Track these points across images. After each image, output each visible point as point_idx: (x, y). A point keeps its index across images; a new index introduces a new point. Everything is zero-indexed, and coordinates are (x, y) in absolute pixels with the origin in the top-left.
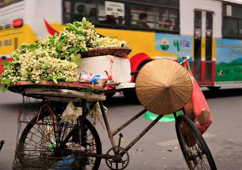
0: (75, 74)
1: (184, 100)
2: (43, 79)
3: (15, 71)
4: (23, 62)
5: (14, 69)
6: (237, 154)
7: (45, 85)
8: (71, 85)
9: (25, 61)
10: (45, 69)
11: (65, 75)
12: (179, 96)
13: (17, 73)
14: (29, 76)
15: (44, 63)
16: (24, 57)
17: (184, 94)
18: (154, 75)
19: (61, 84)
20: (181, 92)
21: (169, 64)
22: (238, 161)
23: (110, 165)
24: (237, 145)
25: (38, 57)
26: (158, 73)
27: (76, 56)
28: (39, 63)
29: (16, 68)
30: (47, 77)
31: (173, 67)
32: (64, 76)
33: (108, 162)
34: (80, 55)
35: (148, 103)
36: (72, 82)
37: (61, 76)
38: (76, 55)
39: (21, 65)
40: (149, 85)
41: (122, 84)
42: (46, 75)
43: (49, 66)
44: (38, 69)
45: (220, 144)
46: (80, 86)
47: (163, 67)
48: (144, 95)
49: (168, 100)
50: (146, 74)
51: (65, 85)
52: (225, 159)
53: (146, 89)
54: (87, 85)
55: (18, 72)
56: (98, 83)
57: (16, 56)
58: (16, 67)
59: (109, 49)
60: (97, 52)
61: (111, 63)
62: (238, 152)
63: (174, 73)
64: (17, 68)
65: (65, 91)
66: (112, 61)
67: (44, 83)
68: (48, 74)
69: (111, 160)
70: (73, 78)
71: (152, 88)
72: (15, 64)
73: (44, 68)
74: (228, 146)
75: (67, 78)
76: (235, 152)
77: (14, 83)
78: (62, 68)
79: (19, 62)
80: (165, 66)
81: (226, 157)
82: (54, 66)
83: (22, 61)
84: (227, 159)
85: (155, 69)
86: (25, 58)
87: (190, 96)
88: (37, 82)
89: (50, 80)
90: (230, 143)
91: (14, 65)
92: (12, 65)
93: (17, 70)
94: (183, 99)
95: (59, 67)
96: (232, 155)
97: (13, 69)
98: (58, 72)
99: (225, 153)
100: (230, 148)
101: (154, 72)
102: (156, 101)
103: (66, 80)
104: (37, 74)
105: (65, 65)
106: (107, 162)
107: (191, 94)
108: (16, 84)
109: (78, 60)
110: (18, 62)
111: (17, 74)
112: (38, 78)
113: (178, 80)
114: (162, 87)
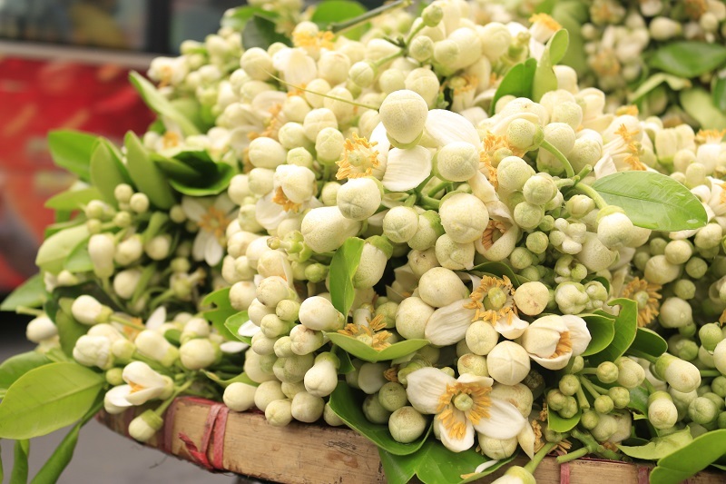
3: (160, 247)
4: (262, 146)
5: (156, 220)
9: (290, 130)
13: (181, 264)
16: (275, 82)
29: (177, 214)
39: (237, 183)
55: (199, 255)
57: (191, 94)
58: (178, 198)
64: (190, 211)
72: (165, 171)
79: (215, 144)
83: (244, 138)
86: (292, 102)
91: (152, 179)
92: (126, 179)
93: (182, 234)
97: (142, 226)
110: (196, 143)
111: (182, 283)
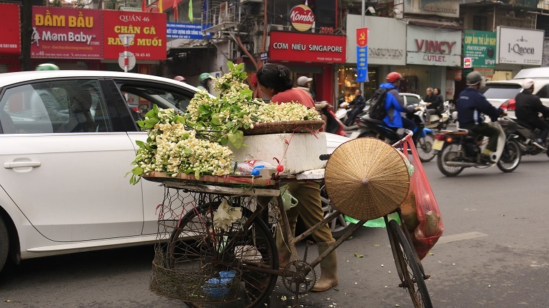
0: (226, 164)
1: (395, 201)
2: (182, 171)
6: (508, 271)
7: (185, 180)
8: (220, 180)
10: (186, 157)
11: (212, 166)
12: (387, 194)
14: (164, 165)
15: (184, 148)
17: (394, 191)
18: (349, 163)
19: (206, 178)
20: (389, 189)
21: (374, 146)
22: (504, 283)
23: (288, 285)
24: (515, 254)
25: (180, 139)
26: (355, 159)
27: (235, 135)
28: (178, 149)
30: (188, 168)
31: (380, 151)
32: (211, 168)
33: (286, 281)
34: (241, 132)
35: (341, 202)
36: (222, 176)
37: (206, 167)
38: (235, 132)
40: (341, 177)
41: (306, 173)
42: (187, 165)
43: (193, 153)
44: (176, 157)
45: (488, 252)
46: (233, 182)
47: (364, 151)
48: (335, 191)
49: (369, 201)
50: (340, 161)
51: (212, 179)
52: (486, 278)
53: (338, 182)
54: (243, 180)
56: (261, 176)
59: (285, 125)
60: (268, 127)
61: (286, 145)
62: (510, 267)
63: (379, 160)
65: (212, 188)
66: (287, 143)
67: (184, 176)
68: (189, 164)
69: (290, 278)
70: (222, 170)
71: (345, 181)
73: (185, 155)
74: (500, 255)
75: (215, 171)
76: (505, 267)
77: (147, 174)
78: (209, 156)
80: (368, 148)
81: (487, 276)
82: (199, 152)
84: (488, 279)
85: (352, 154)
87: (405, 194)
88: (174, 175)
89: (191, 173)
90: (506, 249)
94: (393, 199)
95: (204, 154)
96: (499, 272)
98: (203, 161)
99: (489, 267)
100: (499, 260)
101: (351, 159)
102: (351, 200)
103: (213, 174)
104: (175, 164)
105: (214, 152)
106: (284, 281)
107: (406, 191)
108: (149, 175)
109: (239, 140)
112: (175, 169)
113: (385, 172)
114: (358, 182)
